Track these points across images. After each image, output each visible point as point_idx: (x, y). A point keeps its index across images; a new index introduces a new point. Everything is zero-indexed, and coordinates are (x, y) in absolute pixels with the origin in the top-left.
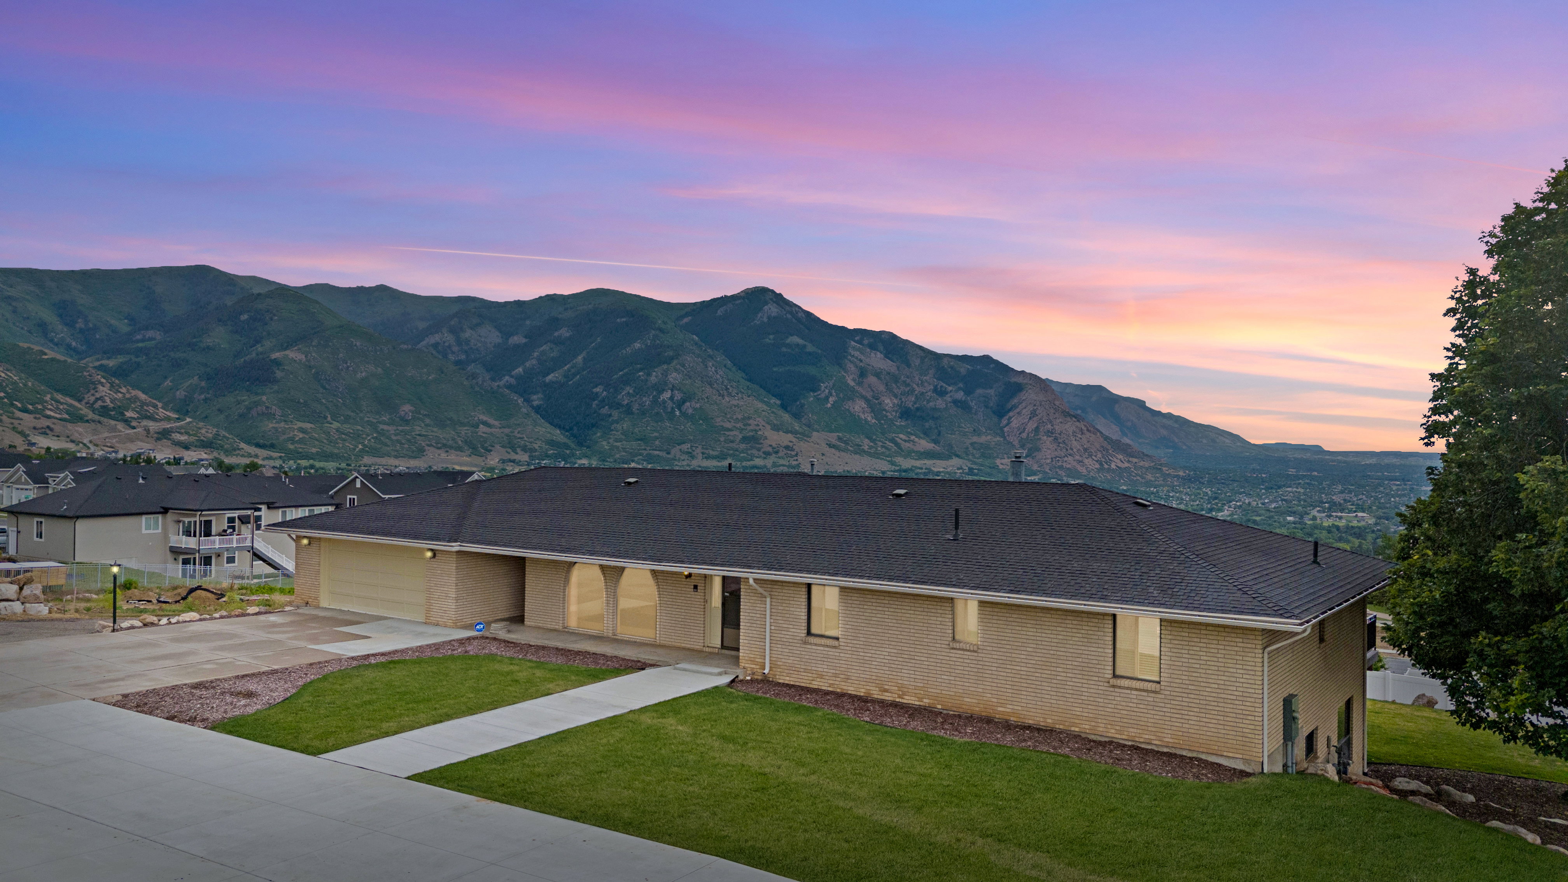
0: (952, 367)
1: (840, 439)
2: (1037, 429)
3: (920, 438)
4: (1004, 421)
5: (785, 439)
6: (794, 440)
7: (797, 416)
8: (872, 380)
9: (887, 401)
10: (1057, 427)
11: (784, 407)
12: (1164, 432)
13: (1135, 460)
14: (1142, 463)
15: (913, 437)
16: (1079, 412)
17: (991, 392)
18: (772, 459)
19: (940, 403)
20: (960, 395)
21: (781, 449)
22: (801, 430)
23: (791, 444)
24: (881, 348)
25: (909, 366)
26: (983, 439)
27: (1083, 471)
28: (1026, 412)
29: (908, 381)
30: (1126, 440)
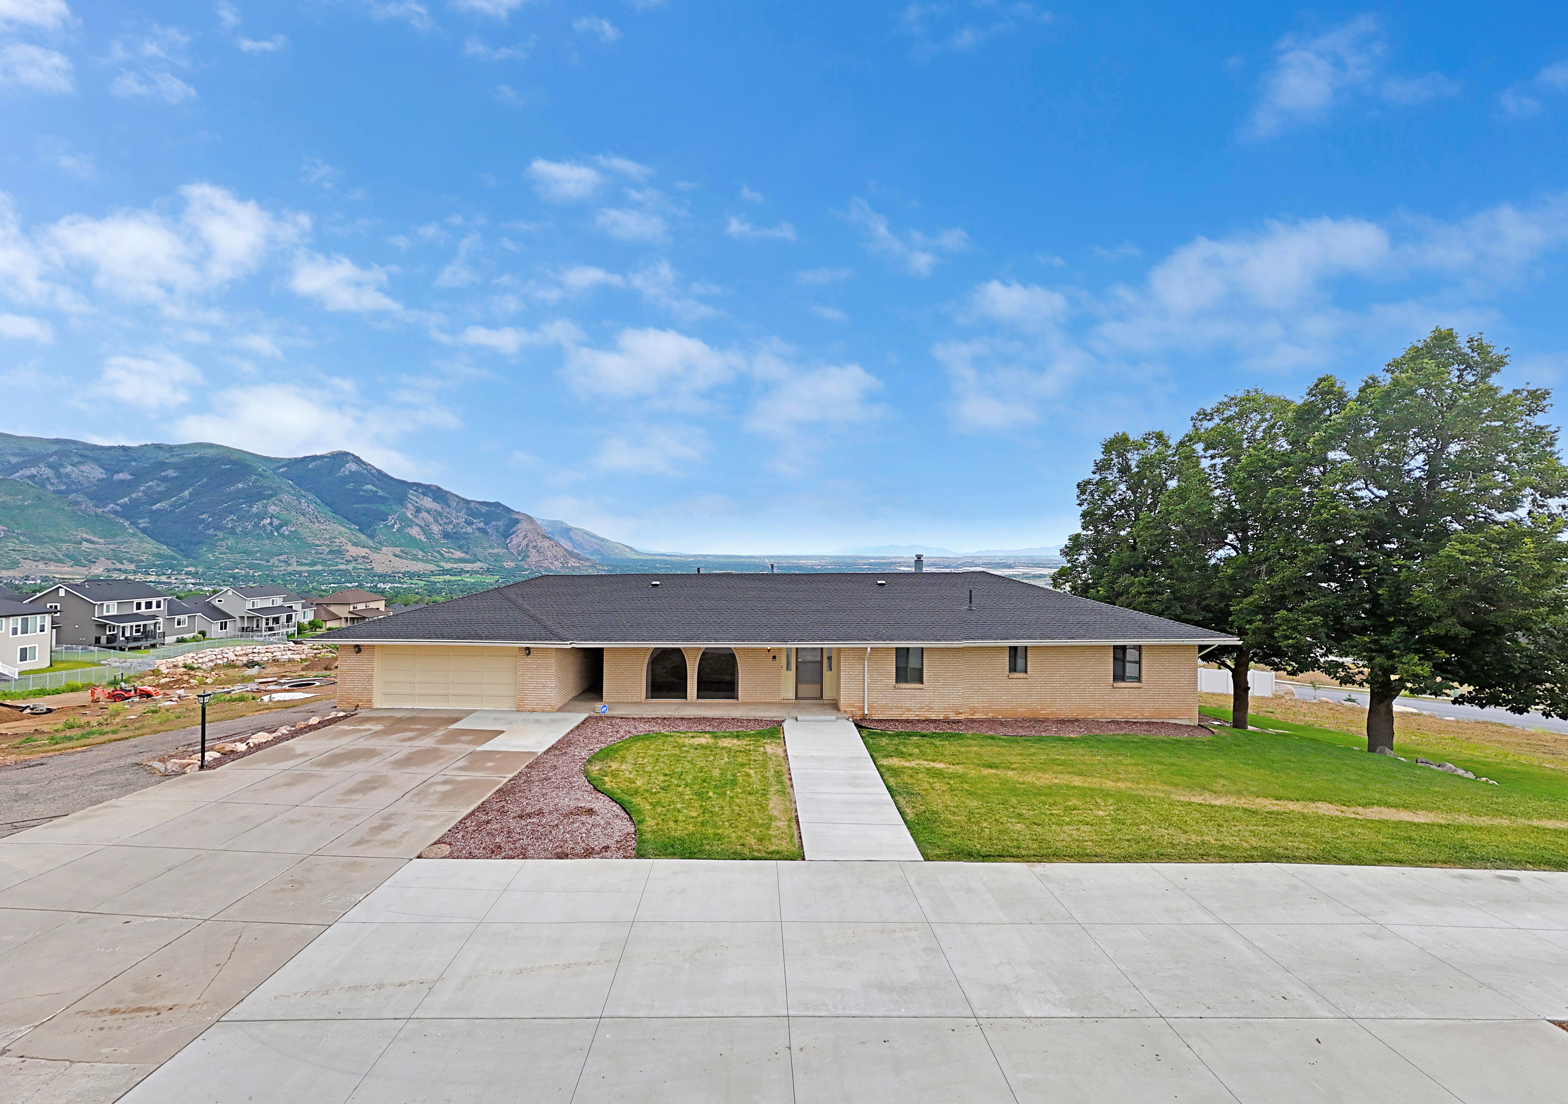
0: (476, 508)
1: (402, 551)
2: (527, 545)
3: (456, 550)
4: (508, 541)
5: (363, 552)
6: (369, 552)
7: (371, 537)
8: (424, 514)
9: (435, 528)
10: (538, 544)
11: (361, 531)
12: (596, 547)
13: (582, 562)
14: (586, 564)
15: (451, 550)
16: (550, 535)
17: (501, 523)
18: (353, 564)
19: (469, 530)
20: (482, 525)
21: (359, 558)
22: (374, 546)
23: (367, 555)
24: (431, 495)
25: (449, 507)
26: (496, 551)
27: (553, 568)
28: (521, 535)
29: (449, 516)
30: (576, 551)
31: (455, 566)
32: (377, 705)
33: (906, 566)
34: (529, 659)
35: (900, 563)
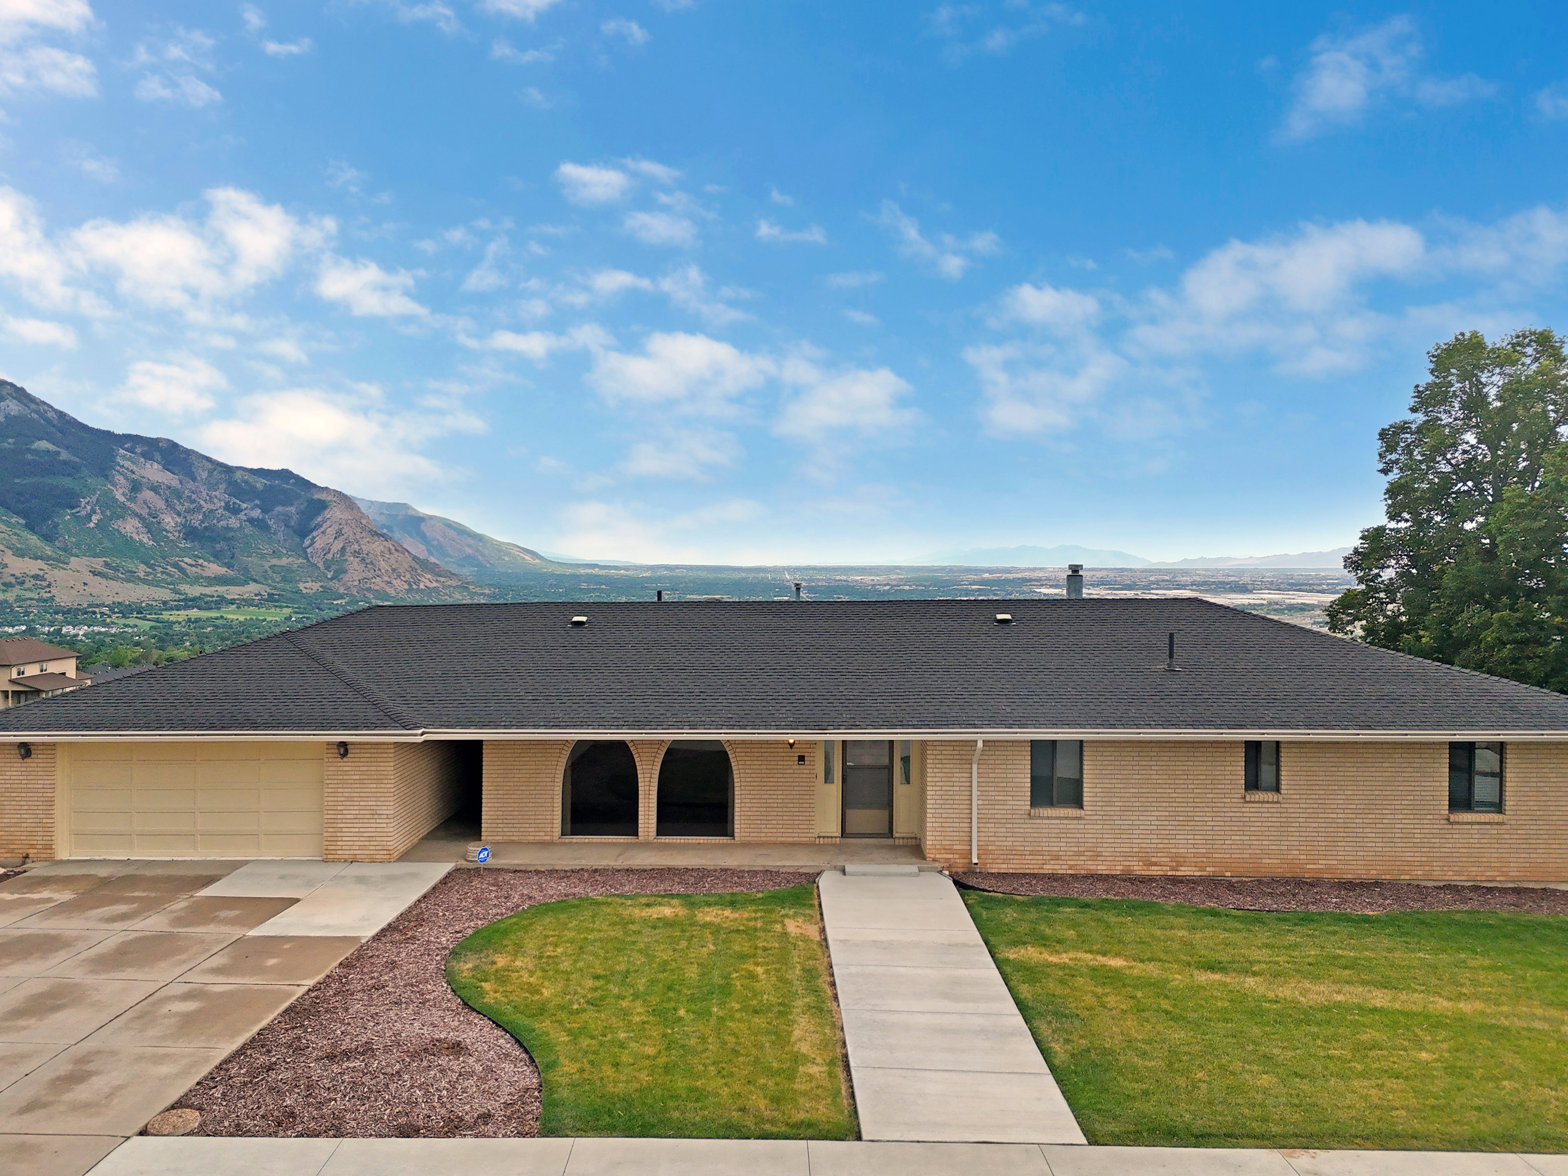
0: (246, 482)
1: (107, 565)
2: (343, 549)
3: (209, 561)
4: (307, 542)
5: (33, 566)
6: (45, 567)
7: (48, 538)
8: (148, 494)
9: (168, 519)
10: (364, 547)
11: (31, 527)
12: (469, 551)
13: (442, 579)
14: (449, 583)
15: (201, 561)
16: (385, 531)
17: (292, 509)
18: (17, 591)
19: (233, 522)
20: (256, 513)
21: (27, 580)
22: (54, 555)
23: (41, 573)
24: (159, 458)
25: (194, 479)
26: (284, 561)
27: (392, 592)
28: (331, 531)
29: (194, 496)
30: (433, 560)
31: (208, 591)
32: (63, 854)
33: (1051, 586)
34: (346, 765)
35: (1039, 580)
